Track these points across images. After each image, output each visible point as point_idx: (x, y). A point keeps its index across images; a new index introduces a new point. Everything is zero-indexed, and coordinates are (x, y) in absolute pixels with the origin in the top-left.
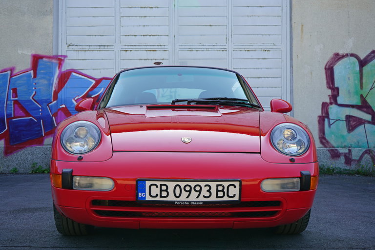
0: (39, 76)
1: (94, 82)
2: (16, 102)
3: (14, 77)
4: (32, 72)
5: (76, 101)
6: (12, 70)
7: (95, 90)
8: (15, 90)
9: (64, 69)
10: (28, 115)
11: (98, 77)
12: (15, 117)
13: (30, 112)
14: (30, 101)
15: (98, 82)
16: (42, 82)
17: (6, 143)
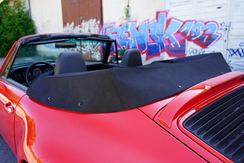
0: (159, 22)
1: (182, 23)
2: (150, 36)
3: (149, 24)
4: (156, 20)
5: (174, 34)
6: (148, 20)
7: (183, 28)
8: (149, 30)
9: (168, 17)
10: (154, 42)
11: (184, 20)
12: (150, 43)
13: (155, 41)
14: (155, 35)
15: (184, 23)
16: (160, 25)
17: (147, 55)
